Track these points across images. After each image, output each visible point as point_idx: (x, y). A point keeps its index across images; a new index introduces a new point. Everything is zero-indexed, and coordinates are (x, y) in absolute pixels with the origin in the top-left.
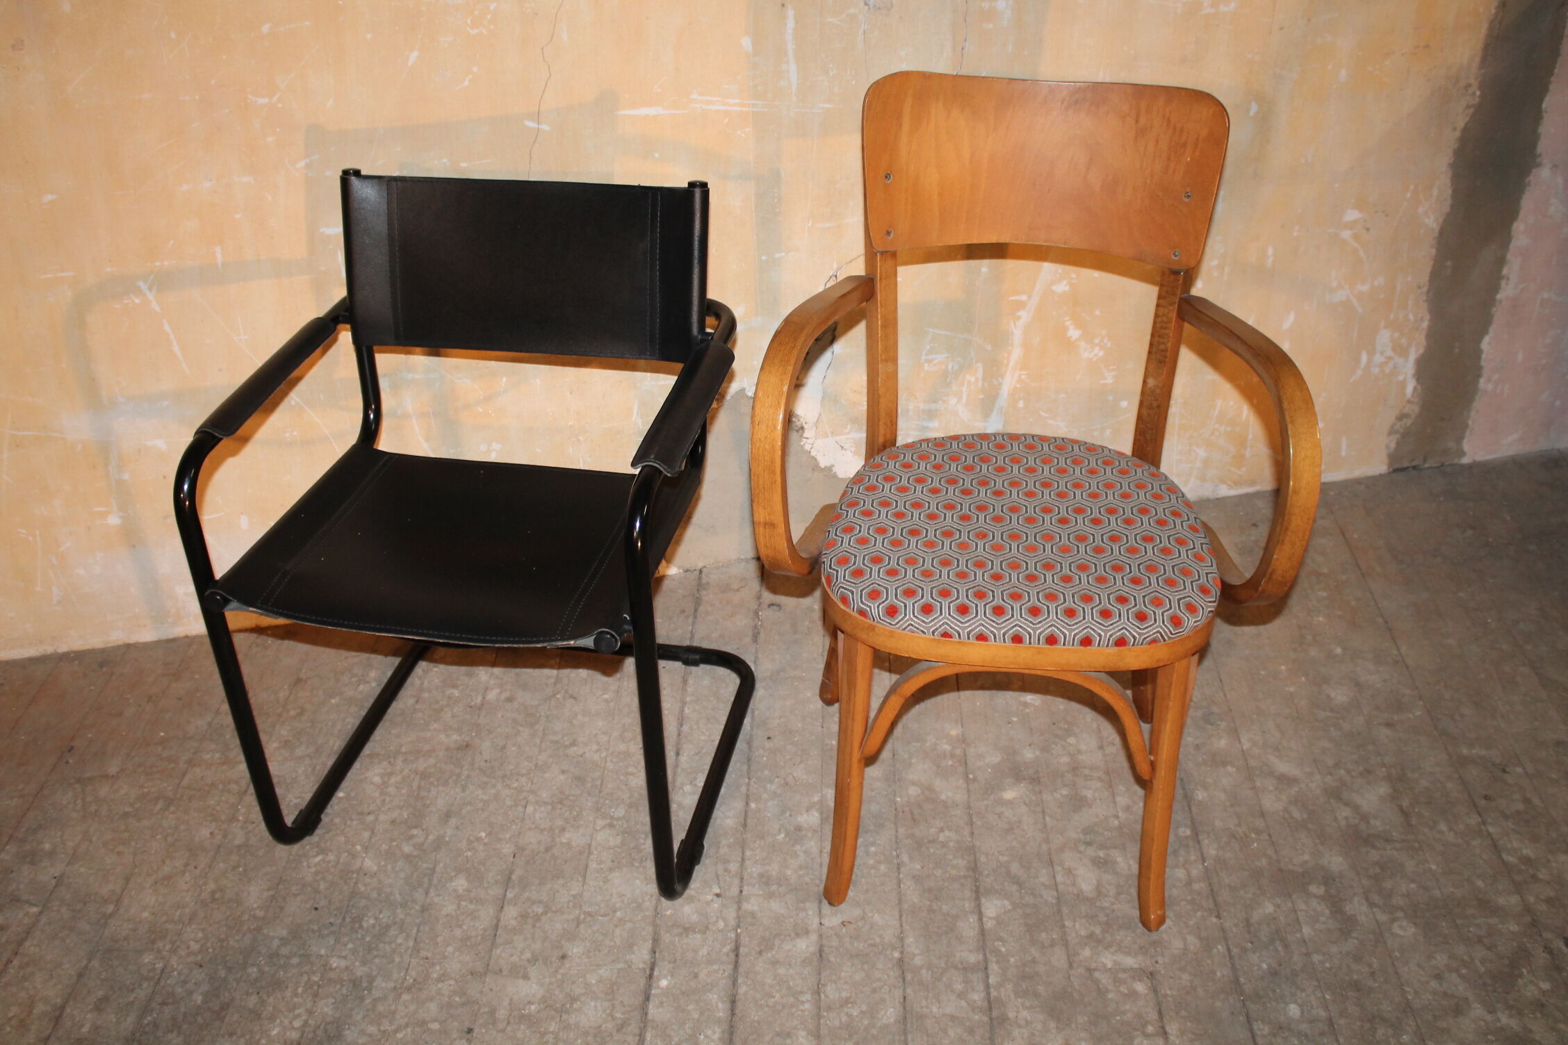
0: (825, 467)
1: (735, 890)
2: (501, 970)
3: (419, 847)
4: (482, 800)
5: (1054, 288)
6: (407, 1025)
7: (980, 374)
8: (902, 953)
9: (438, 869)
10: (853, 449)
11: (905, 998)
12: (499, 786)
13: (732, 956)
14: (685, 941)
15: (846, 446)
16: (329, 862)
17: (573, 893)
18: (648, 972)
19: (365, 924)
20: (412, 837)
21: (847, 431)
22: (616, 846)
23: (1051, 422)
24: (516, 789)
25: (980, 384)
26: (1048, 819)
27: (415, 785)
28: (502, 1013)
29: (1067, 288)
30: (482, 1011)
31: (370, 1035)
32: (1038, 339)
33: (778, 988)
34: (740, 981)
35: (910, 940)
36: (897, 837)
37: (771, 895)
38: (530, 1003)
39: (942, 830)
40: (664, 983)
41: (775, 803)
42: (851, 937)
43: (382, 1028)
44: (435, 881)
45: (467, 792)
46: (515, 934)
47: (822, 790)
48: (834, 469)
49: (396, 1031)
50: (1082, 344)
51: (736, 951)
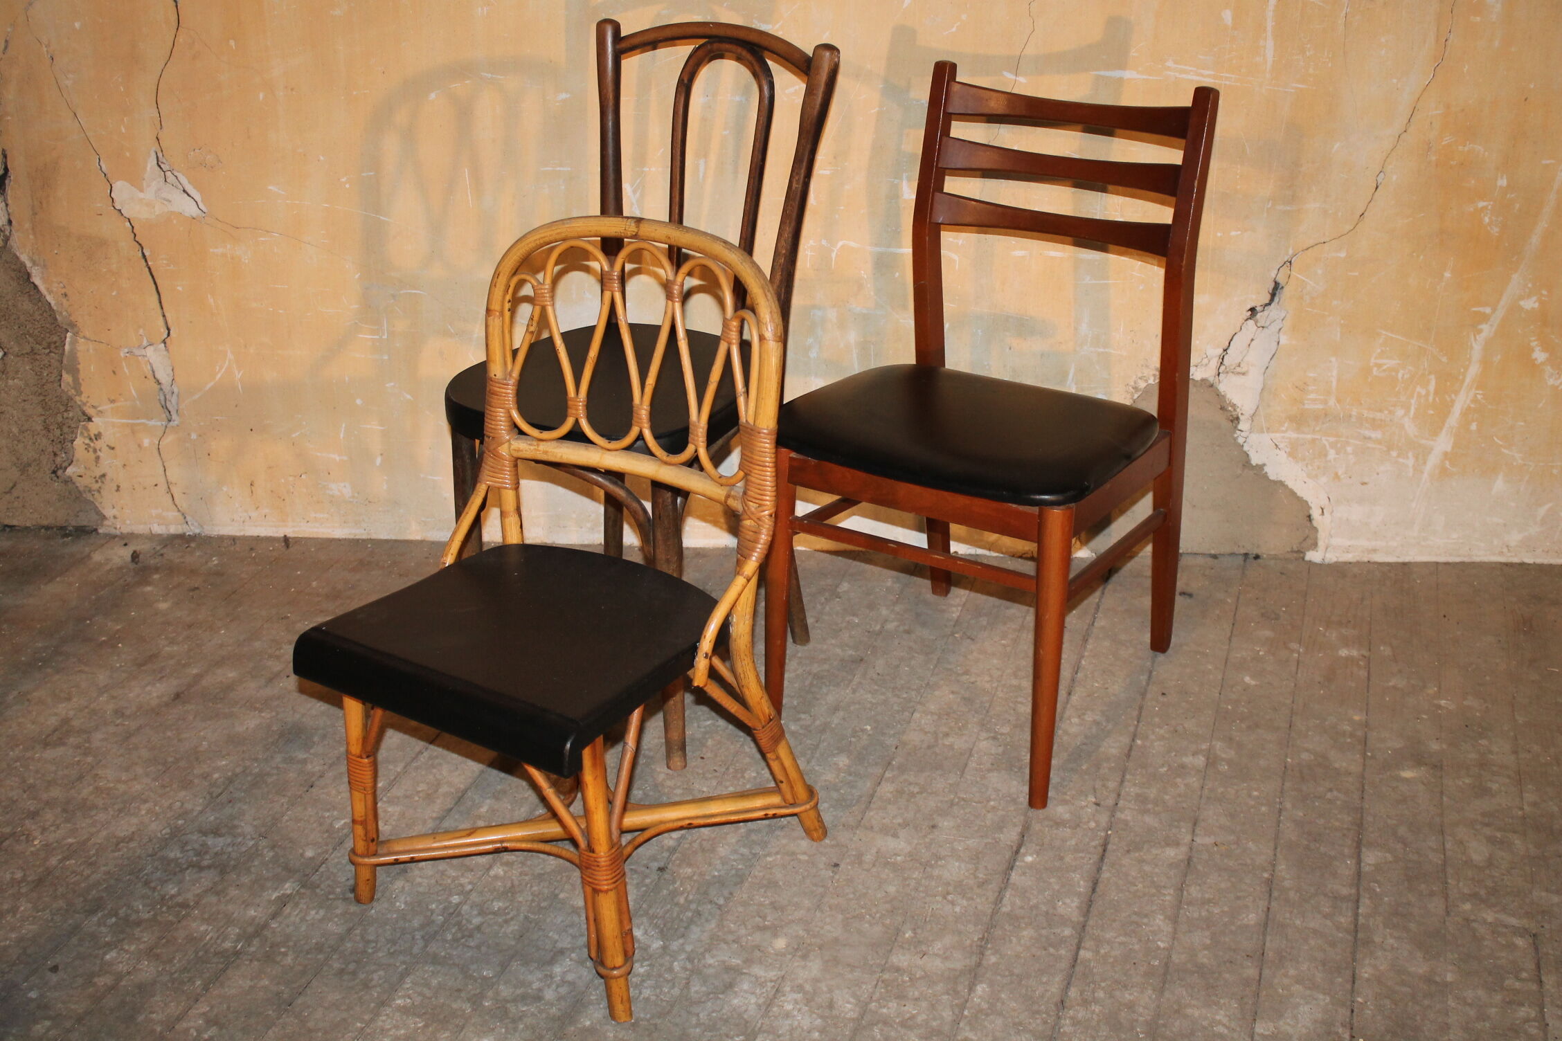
0: (1257, 465)
1: (1110, 802)
2: (872, 827)
3: (806, 728)
4: (871, 702)
5: (1522, 303)
6: (777, 853)
7: (1432, 387)
8: (1272, 875)
9: (821, 746)
10: (1288, 450)
11: (1268, 908)
12: (890, 695)
13: (1100, 849)
14: (1055, 831)
15: (1281, 446)
16: (718, 726)
17: (950, 782)
18: (1015, 848)
19: (747, 776)
20: (799, 719)
21: (1284, 429)
22: (997, 754)
23: (1506, 451)
24: (905, 698)
25: (1431, 399)
26: (1445, 799)
27: (807, 683)
28: (868, 858)
29: (1536, 305)
30: (849, 853)
31: (742, 855)
32: (1499, 357)
33: (1141, 880)
34: (1104, 868)
35: (1282, 867)
36: (1282, 789)
37: (1146, 811)
38: (896, 855)
39: (1331, 790)
40: (1029, 859)
41: (1162, 743)
42: (1221, 855)
43: (753, 851)
44: (817, 755)
45: (857, 694)
46: (890, 804)
47: (1211, 741)
48: (1266, 469)
49: (766, 856)
50: (1548, 369)
51: (1105, 847)
